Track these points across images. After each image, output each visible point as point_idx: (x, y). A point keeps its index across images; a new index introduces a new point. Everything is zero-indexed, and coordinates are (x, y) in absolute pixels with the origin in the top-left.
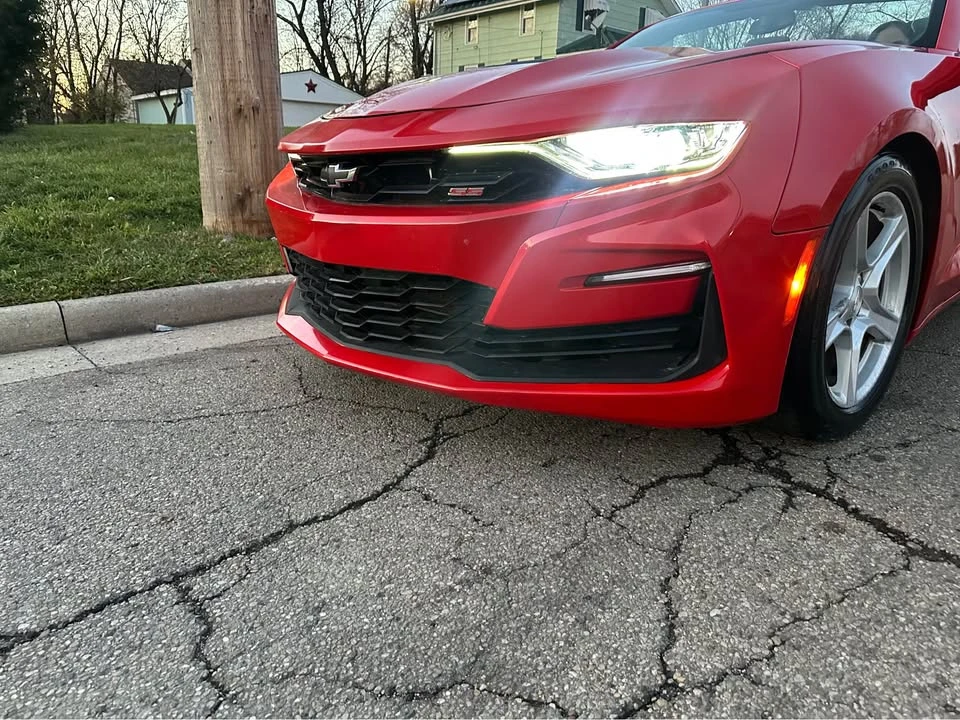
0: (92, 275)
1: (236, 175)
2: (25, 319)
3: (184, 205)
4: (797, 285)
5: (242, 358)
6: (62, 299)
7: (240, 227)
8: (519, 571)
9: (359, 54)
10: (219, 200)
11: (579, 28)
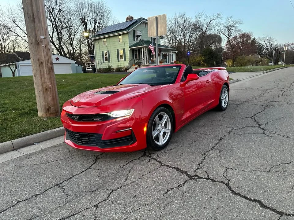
0: (17, 133)
1: (47, 104)
2: (5, 146)
3: (32, 110)
4: (145, 129)
5: (57, 149)
6: (11, 140)
7: (48, 115)
8: (108, 176)
9: (71, 47)
10: (42, 110)
11: (134, 40)
